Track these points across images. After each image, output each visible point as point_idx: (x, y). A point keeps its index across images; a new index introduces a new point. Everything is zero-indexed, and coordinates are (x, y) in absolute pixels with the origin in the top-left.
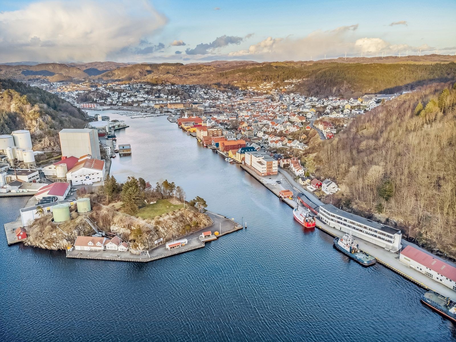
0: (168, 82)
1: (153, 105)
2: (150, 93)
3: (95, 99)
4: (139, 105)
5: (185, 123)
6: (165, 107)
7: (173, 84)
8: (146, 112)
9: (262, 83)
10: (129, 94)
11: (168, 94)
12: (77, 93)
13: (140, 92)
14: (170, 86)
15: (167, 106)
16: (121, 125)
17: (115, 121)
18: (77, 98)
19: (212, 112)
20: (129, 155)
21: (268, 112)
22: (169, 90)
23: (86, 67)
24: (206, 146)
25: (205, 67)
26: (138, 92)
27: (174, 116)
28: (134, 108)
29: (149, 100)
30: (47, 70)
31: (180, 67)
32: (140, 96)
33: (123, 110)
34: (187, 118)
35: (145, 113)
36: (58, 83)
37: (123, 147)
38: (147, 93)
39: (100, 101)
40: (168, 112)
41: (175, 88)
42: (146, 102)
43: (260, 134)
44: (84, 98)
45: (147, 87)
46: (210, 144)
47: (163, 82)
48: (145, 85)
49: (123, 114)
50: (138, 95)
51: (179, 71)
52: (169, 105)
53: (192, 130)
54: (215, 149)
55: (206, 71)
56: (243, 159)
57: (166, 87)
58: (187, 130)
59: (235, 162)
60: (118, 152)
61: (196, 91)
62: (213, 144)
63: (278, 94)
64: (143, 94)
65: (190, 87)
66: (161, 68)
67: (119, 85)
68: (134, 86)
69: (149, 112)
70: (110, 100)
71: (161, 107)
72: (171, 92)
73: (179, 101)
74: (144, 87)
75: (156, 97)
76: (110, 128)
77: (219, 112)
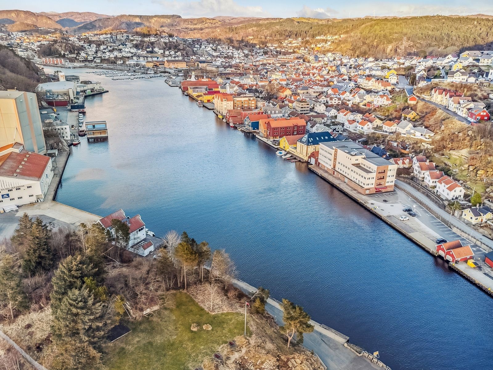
0: (164, 32)
1: (144, 63)
2: (140, 47)
3: (63, 52)
4: (124, 62)
5: (194, 88)
6: (160, 66)
7: (171, 36)
8: (134, 71)
9: (285, 39)
10: (111, 47)
11: (164, 49)
12: (39, 44)
13: (126, 45)
14: (167, 38)
15: (163, 64)
16: (96, 88)
17: (86, 83)
18: (38, 51)
19: (229, 74)
20: (105, 140)
21: (314, 75)
22: (165, 43)
23: (60, 17)
24: (234, 127)
25: (208, 21)
26: (123, 45)
27: (174, 77)
28: (118, 67)
29: (139, 56)
30: (9, 18)
31: (177, 20)
32: (127, 50)
33: (102, 68)
34: (195, 80)
35: (133, 74)
36: (20, 34)
37: (94, 126)
38: (136, 46)
39: (69, 56)
40: (165, 72)
41: (174, 41)
42: (135, 58)
43: (320, 109)
44: (48, 50)
45: (136, 39)
46: (239, 124)
47: (158, 32)
48: (132, 36)
49: (101, 73)
50: (123, 50)
51: (176, 25)
52: (166, 63)
53: (205, 98)
54: (250, 133)
55: (210, 25)
56: (314, 155)
57: (162, 39)
58: (197, 98)
59: (295, 158)
60: (85, 135)
61: (201, 47)
62: (246, 123)
63: (309, 53)
64: (131, 48)
65: (193, 41)
66: (153, 21)
67: (97, 35)
68: (118, 38)
69: (138, 72)
70: (85, 55)
71: (156, 65)
72: (168, 45)
73: (180, 58)
74: (132, 38)
75: (148, 52)
76: (78, 93)
77: (240, 74)
